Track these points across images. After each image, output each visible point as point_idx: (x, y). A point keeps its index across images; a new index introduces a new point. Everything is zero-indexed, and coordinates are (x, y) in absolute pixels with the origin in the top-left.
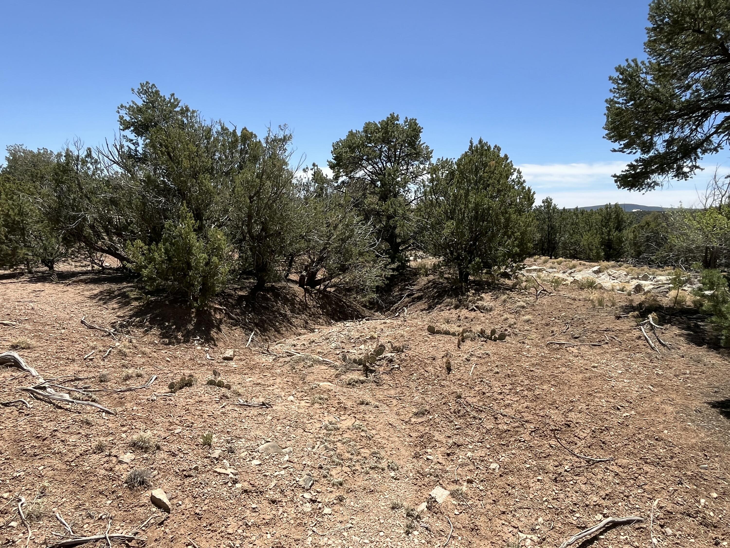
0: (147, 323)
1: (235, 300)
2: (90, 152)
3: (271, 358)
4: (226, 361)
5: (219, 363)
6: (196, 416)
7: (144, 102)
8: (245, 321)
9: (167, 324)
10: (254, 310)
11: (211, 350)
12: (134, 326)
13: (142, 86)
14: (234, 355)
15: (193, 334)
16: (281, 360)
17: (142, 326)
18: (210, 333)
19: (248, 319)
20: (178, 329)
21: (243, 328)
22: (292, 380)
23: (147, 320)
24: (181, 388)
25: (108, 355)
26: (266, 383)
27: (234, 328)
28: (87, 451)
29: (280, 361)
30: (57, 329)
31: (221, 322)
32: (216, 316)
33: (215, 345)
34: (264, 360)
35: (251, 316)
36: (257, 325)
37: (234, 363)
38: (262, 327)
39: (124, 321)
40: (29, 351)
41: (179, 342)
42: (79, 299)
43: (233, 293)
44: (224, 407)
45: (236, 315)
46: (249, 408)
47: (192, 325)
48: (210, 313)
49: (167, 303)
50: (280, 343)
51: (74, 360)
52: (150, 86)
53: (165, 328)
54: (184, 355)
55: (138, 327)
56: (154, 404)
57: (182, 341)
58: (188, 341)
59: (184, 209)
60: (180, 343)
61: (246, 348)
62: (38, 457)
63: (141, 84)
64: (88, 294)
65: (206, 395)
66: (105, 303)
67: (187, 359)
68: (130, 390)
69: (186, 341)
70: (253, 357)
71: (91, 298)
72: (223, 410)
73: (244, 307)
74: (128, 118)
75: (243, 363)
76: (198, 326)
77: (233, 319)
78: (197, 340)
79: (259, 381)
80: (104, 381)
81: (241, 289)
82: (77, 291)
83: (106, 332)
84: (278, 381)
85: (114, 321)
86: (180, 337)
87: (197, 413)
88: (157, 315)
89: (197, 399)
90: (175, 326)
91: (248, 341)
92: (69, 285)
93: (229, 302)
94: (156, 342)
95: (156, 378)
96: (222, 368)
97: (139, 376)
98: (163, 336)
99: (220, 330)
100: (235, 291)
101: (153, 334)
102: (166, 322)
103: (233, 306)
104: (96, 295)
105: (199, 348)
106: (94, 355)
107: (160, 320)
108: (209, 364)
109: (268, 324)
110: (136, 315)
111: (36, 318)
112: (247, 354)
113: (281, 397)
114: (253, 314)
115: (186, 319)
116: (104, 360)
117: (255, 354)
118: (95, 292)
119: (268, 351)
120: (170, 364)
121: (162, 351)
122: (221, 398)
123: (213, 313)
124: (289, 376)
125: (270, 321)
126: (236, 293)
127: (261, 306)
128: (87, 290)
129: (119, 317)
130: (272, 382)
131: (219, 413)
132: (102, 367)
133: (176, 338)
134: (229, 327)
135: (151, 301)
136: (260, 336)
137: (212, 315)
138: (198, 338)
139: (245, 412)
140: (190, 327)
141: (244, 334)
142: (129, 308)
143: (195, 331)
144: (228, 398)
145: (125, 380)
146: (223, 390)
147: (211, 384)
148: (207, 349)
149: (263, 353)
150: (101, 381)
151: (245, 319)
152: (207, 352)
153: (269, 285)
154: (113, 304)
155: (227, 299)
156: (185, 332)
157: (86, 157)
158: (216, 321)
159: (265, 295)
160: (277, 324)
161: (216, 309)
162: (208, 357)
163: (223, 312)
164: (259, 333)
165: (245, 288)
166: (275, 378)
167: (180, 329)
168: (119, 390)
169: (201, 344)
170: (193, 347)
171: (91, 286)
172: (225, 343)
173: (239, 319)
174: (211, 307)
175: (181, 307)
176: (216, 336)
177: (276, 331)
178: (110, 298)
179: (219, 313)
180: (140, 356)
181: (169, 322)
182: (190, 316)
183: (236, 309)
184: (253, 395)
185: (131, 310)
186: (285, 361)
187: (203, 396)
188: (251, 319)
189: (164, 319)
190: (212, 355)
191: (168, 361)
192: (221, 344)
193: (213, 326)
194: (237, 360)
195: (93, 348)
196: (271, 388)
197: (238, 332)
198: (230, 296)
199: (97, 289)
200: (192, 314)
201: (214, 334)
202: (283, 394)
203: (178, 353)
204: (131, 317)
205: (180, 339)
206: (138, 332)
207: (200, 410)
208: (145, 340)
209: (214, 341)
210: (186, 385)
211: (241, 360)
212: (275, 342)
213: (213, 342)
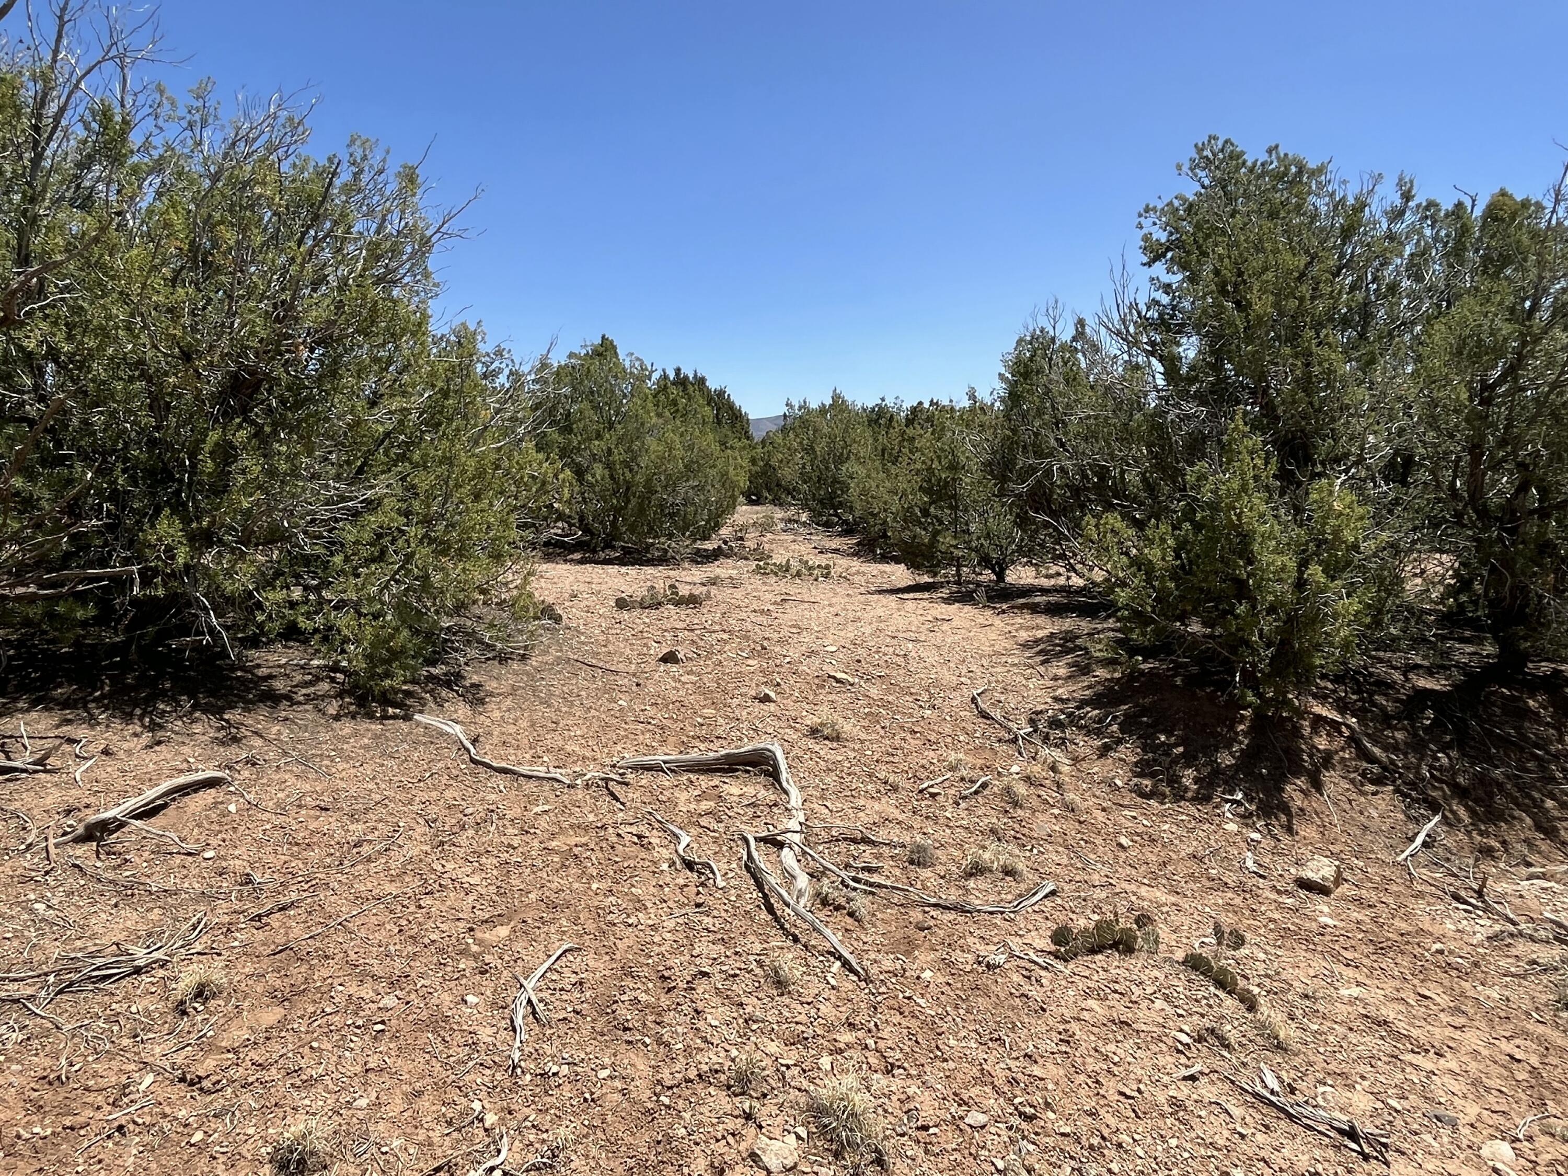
0: (1115, 728)
1: (1397, 700)
2: (1083, 326)
3: (1484, 927)
4: (1302, 893)
5: (1279, 892)
6: (1082, 1077)
7: (1203, 187)
8: (1418, 772)
9: (1163, 738)
10: (1462, 741)
11: (1267, 843)
12: (1080, 728)
13: (1200, 150)
14: (1339, 879)
15: (1226, 782)
16: (1521, 948)
17: (1099, 733)
18: (1283, 790)
19: (1431, 767)
20: (1189, 760)
21: (1405, 795)
22: (1534, 1061)
23: (1115, 718)
24: (1093, 951)
25: (976, 792)
26: (1415, 1033)
27: (1370, 788)
28: (717, 1071)
29: (1514, 952)
30: (921, 706)
31: (1327, 760)
32: (1316, 740)
33: (1290, 830)
34: (1449, 926)
35: (1445, 761)
36: (1461, 793)
37: (1326, 909)
38: (1486, 801)
39: (1062, 711)
40: (835, 745)
41: (1179, 796)
42: (1004, 644)
43: (1398, 677)
44: (1193, 1078)
45: (1385, 749)
46: (1284, 1124)
47: (1232, 754)
48: (1296, 732)
49: (1178, 681)
50: (1543, 877)
51: (895, 789)
52: (1220, 143)
53: (1154, 748)
54: (1180, 838)
55: (1089, 733)
56: (986, 980)
57: (1189, 795)
58: (1207, 799)
59: (1236, 428)
60: (1183, 798)
61: (1395, 864)
62: (627, 1036)
63: (1196, 146)
64: (1024, 635)
65: (1159, 1004)
66: (1043, 663)
67: (1183, 854)
68: (961, 909)
69: (1202, 798)
70: (1411, 903)
71: (1025, 646)
72: (1183, 1091)
73: (1426, 729)
74: (1163, 237)
75: (1362, 915)
76: (1248, 760)
77: (1372, 760)
78: (1234, 802)
79: (1389, 1012)
80: (919, 864)
81: (1430, 672)
82: (1009, 628)
83: (1009, 731)
84: (1472, 1039)
85: (1039, 708)
86: (1187, 782)
87: (1092, 1065)
88: (1144, 711)
89: (1120, 1010)
90: (1181, 749)
91: (1412, 840)
92: (1004, 612)
93: (1374, 704)
94: (1119, 783)
95: (1053, 893)
96: (1276, 916)
97: (1009, 872)
98: (1143, 769)
99: (1317, 785)
100: (1405, 675)
101: (1121, 759)
102: (1161, 732)
103: (1386, 720)
104: (1038, 641)
105: (1232, 827)
106: (946, 784)
107: (1148, 725)
108: (1241, 888)
109: (1509, 795)
110: (1093, 702)
111: (899, 676)
112: (1394, 888)
113: (1454, 1125)
114: (1454, 754)
115: (1220, 734)
116: (958, 804)
117: (1420, 895)
118: (1040, 634)
119: (1480, 894)
120: (1123, 855)
121: (1126, 812)
122: (1200, 1039)
123: (1307, 731)
124: (1527, 1035)
125: (1520, 790)
126: (1407, 680)
127: (1490, 733)
128: (1028, 629)
129: (1056, 699)
130: (1439, 1034)
131: (1162, 1099)
132: (942, 821)
133: (1174, 781)
134: (1352, 781)
135: (1142, 673)
136: (1469, 833)
137: (1302, 737)
138: (1239, 796)
139: (1260, 1137)
140: (1226, 759)
141: (1402, 816)
142: (1087, 681)
143: (1237, 772)
144: (1228, 1047)
145: (969, 875)
146: (1230, 1003)
147: (1195, 968)
148: (1256, 836)
149: (1457, 898)
150: (912, 862)
151: (1418, 767)
152: (1252, 845)
153: (1546, 667)
154: (1060, 668)
155: (1371, 695)
156: (1206, 771)
157: (1074, 339)
158: (1311, 756)
159: (1519, 699)
160: (1550, 803)
161: (1318, 720)
162: (1250, 864)
163: (1341, 734)
164: (1467, 820)
165: (1448, 668)
166: (1460, 1020)
167: (1196, 758)
168: (933, 901)
169: (1242, 817)
170: (1217, 820)
171: (1041, 620)
172: (1323, 829)
173: (1392, 762)
174: (1301, 713)
175: (1212, 698)
176: (1298, 801)
177: (1539, 827)
178: (1061, 652)
179: (1328, 735)
180: (1056, 811)
181: (1169, 734)
182: (1232, 728)
183: (1394, 728)
184: (1332, 1067)
185: (1089, 687)
186: (1534, 962)
187: (1144, 1005)
188: (1441, 769)
189: (1156, 727)
190: (1267, 860)
191: (1120, 845)
192: (1307, 831)
193: (1297, 770)
194: (1344, 898)
195: (953, 768)
196: (1426, 1062)
197: (1382, 806)
198: (1383, 686)
199: (1046, 626)
200: (1240, 723)
201: (1297, 796)
202: (1473, 1110)
203: (1166, 827)
204: (1083, 703)
205: (1187, 789)
206: (1085, 745)
207: (1106, 1058)
208: (1095, 770)
209: (1289, 815)
210: (1115, 946)
211: (1359, 902)
212: (1529, 865)
213: (1283, 818)
